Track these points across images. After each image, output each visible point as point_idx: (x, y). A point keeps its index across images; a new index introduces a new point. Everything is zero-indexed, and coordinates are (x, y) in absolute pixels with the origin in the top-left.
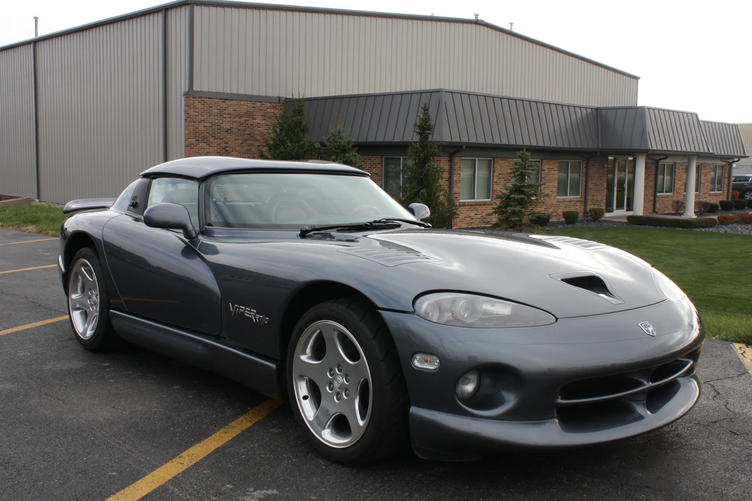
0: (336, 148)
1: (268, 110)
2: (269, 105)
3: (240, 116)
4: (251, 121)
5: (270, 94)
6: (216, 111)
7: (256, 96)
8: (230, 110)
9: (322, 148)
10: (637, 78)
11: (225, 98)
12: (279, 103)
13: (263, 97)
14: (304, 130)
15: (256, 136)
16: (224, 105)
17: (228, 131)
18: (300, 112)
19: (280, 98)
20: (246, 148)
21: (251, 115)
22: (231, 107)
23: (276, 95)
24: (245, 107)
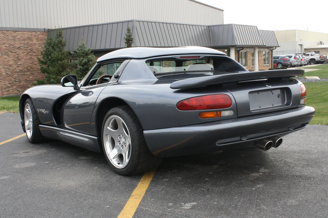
0: (82, 54)
1: (39, 36)
2: (39, 33)
3: (24, 40)
4: (30, 42)
5: (39, 27)
6: (11, 38)
7: (32, 29)
8: (19, 37)
9: (75, 54)
10: (222, 10)
11: (15, 30)
12: (45, 32)
13: (36, 29)
14: (64, 45)
15: (34, 50)
16: (15, 34)
17: (19, 48)
18: (60, 35)
19: (45, 29)
20: (29, 57)
21: (30, 39)
22: (19, 35)
23: (43, 28)
24: (27, 35)
